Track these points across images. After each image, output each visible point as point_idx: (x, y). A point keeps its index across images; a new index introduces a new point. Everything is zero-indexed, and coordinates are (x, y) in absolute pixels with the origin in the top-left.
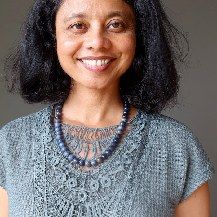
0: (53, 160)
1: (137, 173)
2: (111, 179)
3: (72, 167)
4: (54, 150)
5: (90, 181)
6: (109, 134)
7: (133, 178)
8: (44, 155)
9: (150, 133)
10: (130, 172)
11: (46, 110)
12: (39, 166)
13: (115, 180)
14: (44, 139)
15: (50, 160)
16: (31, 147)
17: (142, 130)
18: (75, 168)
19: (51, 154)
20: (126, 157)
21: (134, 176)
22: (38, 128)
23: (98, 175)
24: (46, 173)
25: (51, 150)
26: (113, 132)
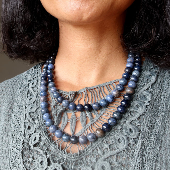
0: (33, 137)
1: (149, 153)
2: (111, 164)
3: (55, 148)
4: (36, 123)
5: (81, 167)
6: (102, 94)
7: (143, 163)
8: (24, 128)
9: (165, 89)
10: (137, 153)
11: (32, 70)
12: (16, 143)
13: (116, 164)
14: (26, 107)
15: (30, 137)
16: (10, 117)
17: (152, 85)
18: (58, 149)
19: (32, 129)
20: (130, 127)
21: (144, 159)
22: (21, 92)
23: (91, 157)
24: (22, 155)
25: (33, 122)
26: (108, 90)
